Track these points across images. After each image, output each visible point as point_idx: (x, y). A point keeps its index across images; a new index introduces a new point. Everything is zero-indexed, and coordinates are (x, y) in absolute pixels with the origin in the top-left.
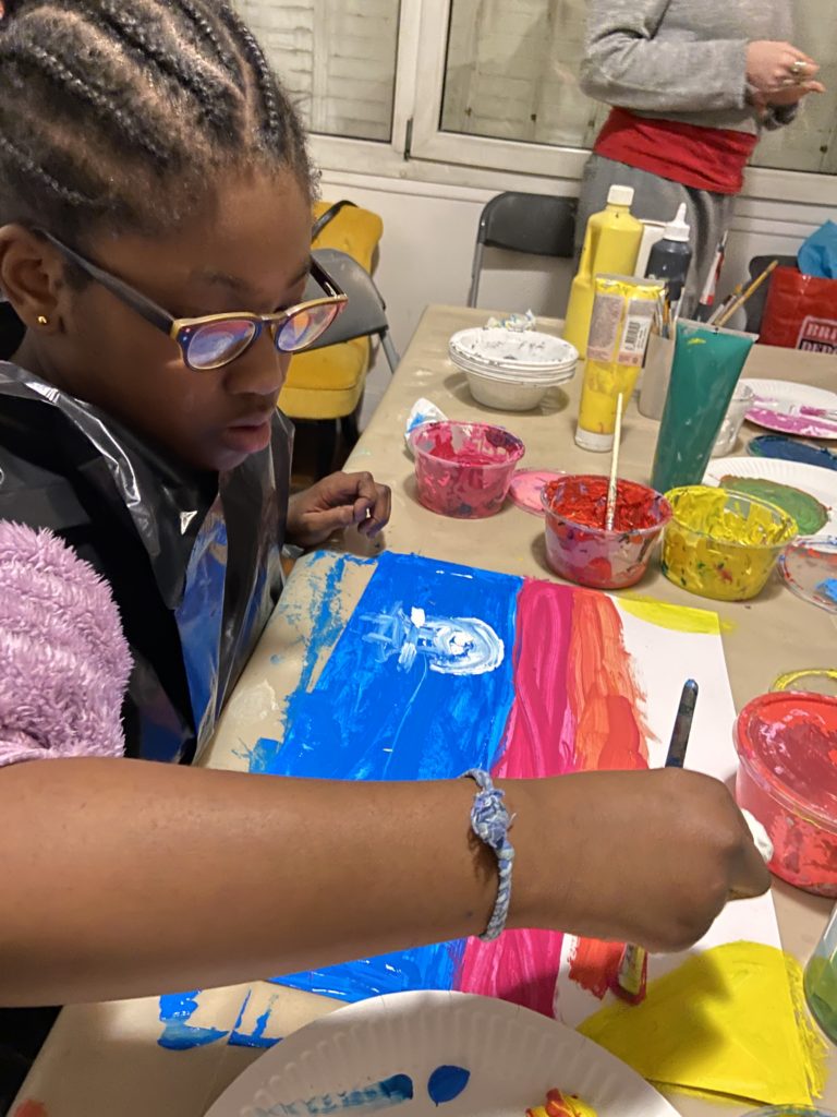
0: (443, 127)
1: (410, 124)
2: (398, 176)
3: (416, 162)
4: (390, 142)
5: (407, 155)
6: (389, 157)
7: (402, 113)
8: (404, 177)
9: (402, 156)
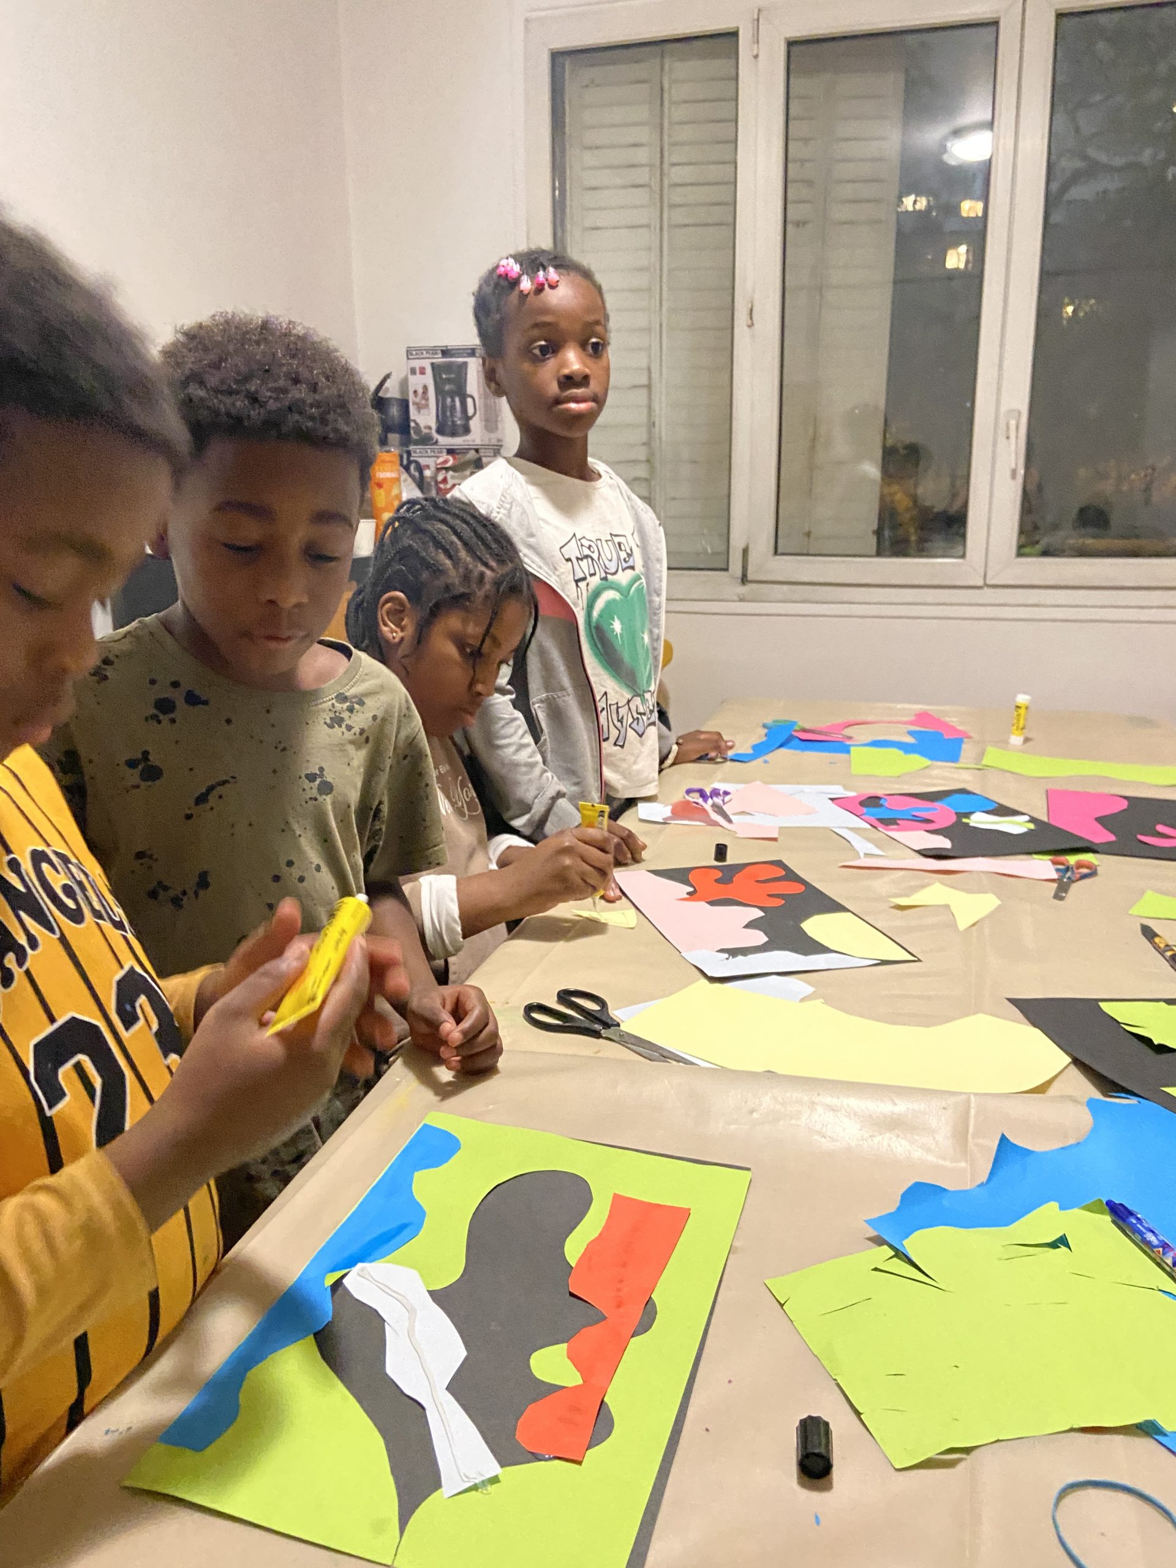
0: (780, 550)
1: (745, 552)
2: (736, 598)
3: (754, 586)
4: (726, 569)
5: (744, 579)
6: (726, 583)
7: (737, 541)
8: (742, 600)
9: (740, 580)
